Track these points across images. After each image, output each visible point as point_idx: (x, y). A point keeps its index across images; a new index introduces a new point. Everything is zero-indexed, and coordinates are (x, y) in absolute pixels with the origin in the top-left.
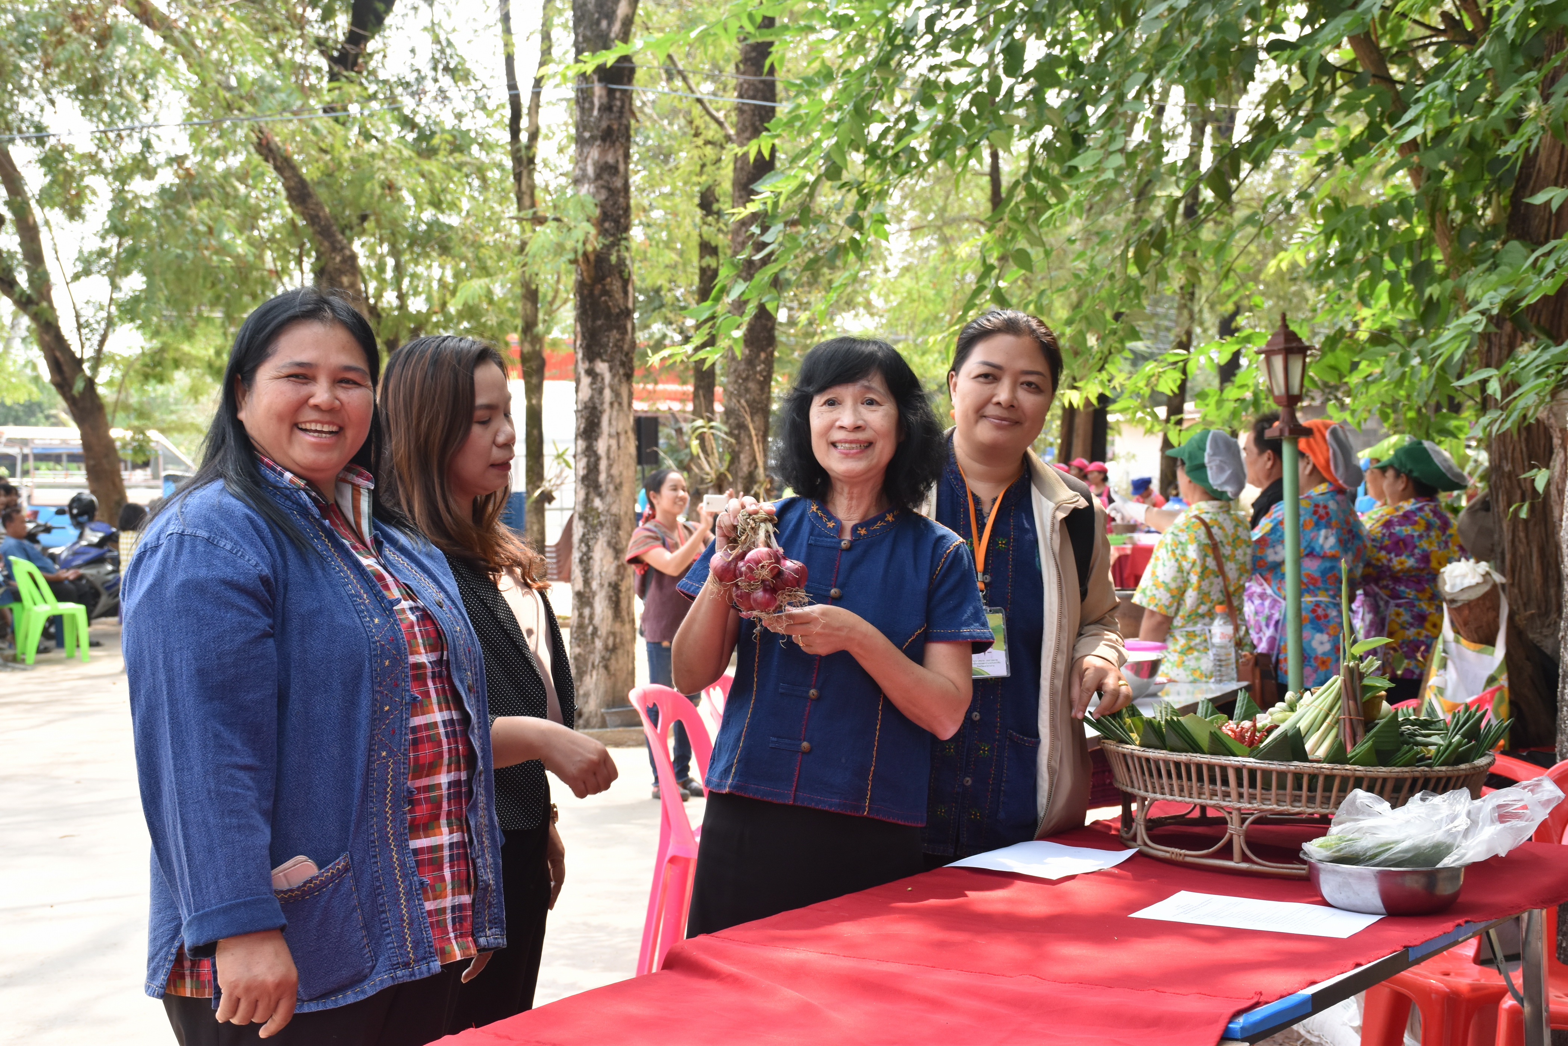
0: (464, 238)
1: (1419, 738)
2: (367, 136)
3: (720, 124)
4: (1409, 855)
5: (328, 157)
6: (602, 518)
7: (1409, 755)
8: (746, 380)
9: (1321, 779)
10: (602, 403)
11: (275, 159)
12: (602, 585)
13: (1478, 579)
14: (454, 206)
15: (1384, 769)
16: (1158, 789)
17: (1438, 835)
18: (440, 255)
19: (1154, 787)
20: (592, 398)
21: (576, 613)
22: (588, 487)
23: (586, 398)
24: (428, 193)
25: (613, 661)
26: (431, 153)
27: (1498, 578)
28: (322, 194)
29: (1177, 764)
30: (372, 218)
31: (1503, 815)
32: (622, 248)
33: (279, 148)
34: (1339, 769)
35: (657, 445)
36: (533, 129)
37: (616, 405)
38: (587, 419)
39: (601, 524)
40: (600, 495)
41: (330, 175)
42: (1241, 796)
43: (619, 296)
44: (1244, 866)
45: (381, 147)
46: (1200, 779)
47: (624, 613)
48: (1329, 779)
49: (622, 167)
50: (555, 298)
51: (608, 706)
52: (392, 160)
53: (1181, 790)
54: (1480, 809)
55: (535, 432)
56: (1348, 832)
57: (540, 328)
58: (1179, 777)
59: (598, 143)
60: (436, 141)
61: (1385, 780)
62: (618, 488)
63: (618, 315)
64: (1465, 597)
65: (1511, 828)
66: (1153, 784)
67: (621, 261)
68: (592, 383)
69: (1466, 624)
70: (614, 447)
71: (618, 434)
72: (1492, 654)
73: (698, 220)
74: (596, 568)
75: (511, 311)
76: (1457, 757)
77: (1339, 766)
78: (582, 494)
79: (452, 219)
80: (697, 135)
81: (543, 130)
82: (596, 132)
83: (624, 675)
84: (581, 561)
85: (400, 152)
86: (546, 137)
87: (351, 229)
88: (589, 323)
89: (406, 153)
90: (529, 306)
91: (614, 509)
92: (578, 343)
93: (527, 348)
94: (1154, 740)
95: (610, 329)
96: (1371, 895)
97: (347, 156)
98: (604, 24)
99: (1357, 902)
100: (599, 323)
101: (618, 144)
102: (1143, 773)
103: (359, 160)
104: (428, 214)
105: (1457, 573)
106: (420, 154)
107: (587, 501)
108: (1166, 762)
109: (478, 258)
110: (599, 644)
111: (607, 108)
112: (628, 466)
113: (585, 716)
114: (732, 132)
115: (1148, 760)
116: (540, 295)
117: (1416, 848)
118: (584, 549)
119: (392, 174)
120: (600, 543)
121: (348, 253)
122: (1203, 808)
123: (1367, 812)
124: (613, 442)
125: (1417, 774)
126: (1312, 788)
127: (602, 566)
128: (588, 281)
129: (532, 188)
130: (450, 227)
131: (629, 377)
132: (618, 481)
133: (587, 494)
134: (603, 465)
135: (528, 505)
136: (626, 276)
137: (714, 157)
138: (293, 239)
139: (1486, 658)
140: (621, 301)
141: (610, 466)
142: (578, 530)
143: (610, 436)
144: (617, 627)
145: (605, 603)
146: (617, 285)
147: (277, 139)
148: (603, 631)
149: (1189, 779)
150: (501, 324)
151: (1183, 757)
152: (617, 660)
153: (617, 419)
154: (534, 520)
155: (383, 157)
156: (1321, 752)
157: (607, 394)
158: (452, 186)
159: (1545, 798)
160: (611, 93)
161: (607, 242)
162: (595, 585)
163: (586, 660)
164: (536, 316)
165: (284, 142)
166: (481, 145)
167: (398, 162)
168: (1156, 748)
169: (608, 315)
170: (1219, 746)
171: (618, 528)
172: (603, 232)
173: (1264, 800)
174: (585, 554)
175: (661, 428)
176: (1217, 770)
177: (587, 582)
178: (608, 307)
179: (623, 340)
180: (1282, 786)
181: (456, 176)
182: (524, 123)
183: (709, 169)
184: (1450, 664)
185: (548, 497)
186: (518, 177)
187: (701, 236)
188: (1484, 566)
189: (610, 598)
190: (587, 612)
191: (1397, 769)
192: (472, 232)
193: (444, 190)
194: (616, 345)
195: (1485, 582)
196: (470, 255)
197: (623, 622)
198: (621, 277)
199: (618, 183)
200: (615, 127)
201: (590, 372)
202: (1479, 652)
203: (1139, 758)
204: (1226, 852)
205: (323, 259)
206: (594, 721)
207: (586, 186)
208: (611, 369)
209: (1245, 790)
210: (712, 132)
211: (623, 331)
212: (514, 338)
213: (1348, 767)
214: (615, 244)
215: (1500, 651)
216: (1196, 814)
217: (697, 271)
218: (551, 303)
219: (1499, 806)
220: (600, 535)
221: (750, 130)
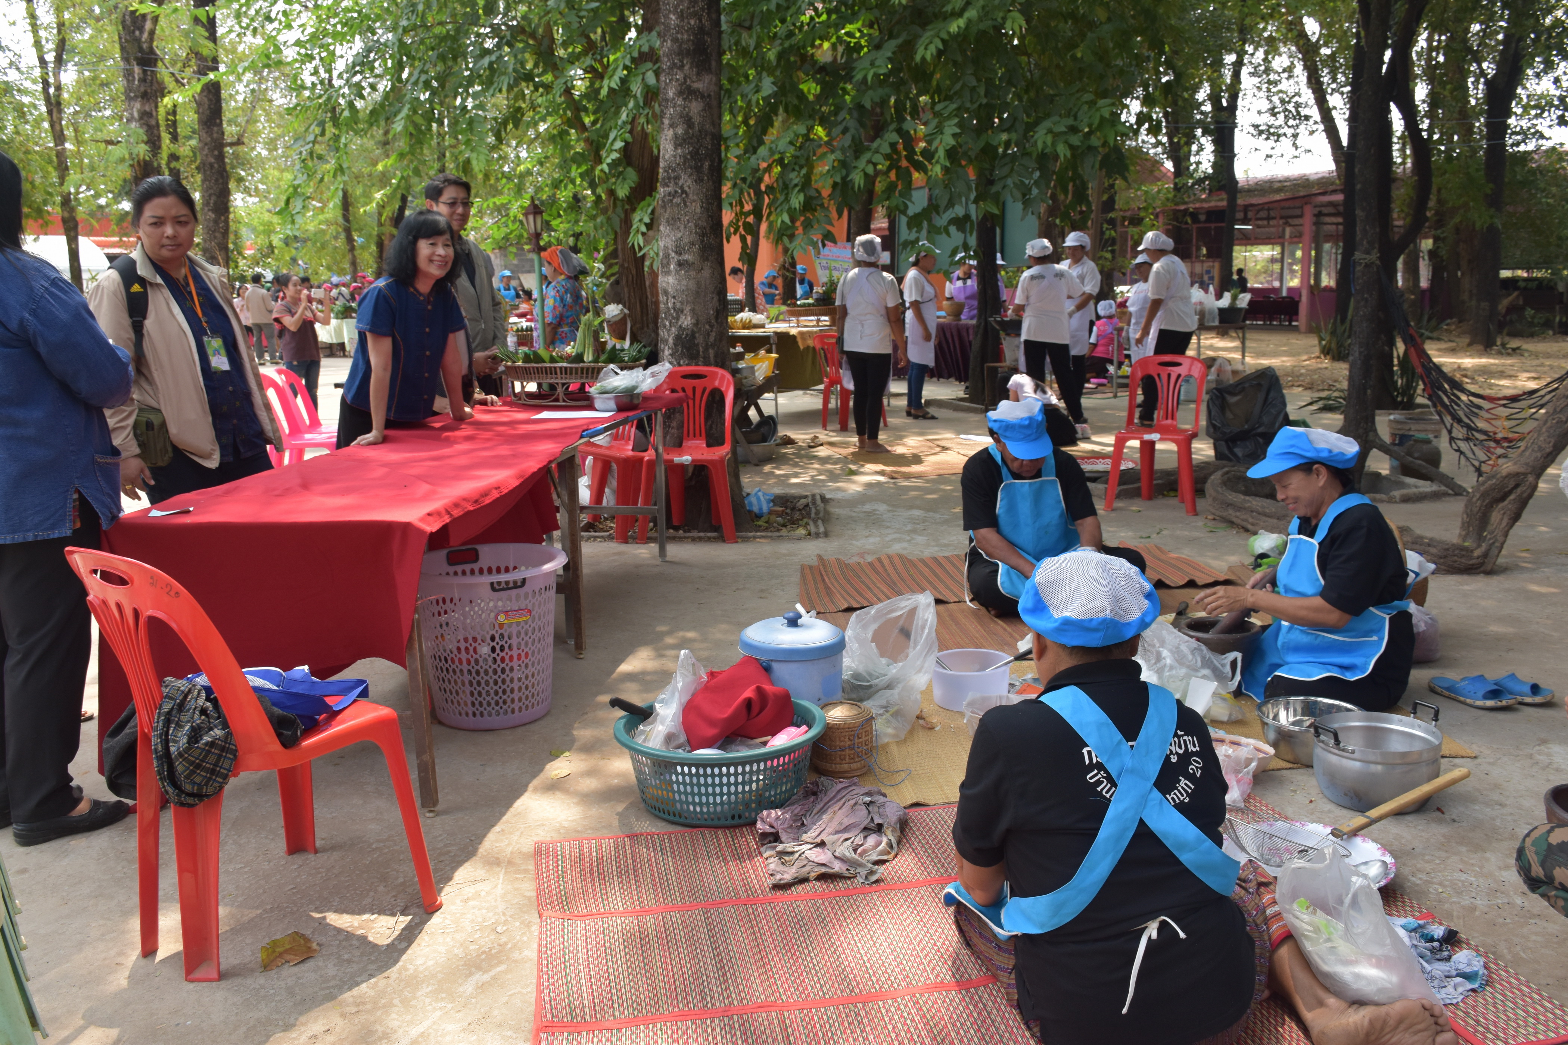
4: (624, 390)
7: (618, 360)
8: (214, 231)
9: (590, 369)
13: (618, 312)
17: (633, 383)
27: (626, 311)
31: (653, 375)
34: (596, 365)
36: (57, 84)
42: (562, 378)
44: (564, 404)
46: (546, 373)
48: (593, 369)
49: (154, 113)
54: (646, 373)
56: (602, 384)
59: (139, 99)
64: (614, 320)
65: (657, 380)
69: (614, 331)
82: (137, 93)
96: (612, 405)
98: (137, 33)
99: (608, 407)
101: (151, 101)
102: (524, 373)
105: (610, 309)
111: (143, 80)
117: (626, 388)
126: (587, 373)
151: (539, 365)
156: (590, 359)
159: (666, 368)
160: (145, 72)
168: (528, 363)
172: (147, 148)
173: (570, 379)
176: (552, 369)
180: (576, 373)
188: (620, 306)
195: (622, 312)
199: (153, 122)
200: (149, 91)
203: (522, 367)
204: (557, 400)
207: (135, 124)
209: (563, 376)
213: (599, 365)
214: (155, 155)
215: (628, 342)
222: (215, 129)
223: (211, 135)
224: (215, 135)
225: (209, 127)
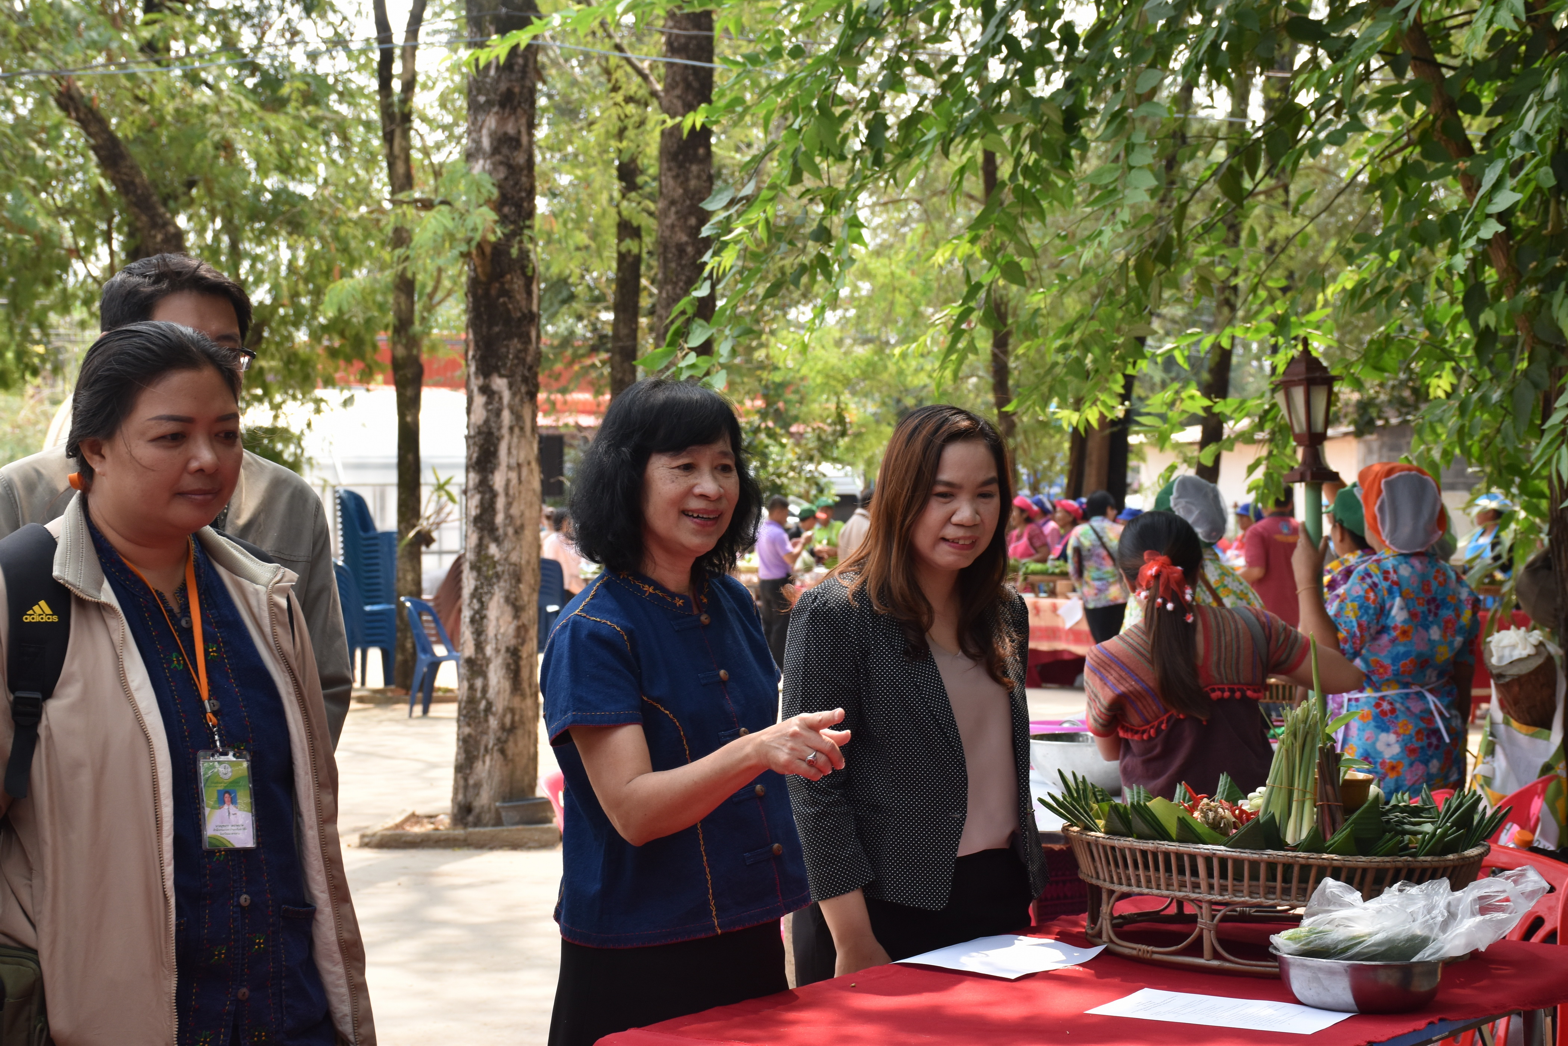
0: (321, 213)
1: (1407, 827)
2: (194, 79)
3: (645, 77)
4: (1383, 948)
5: (146, 108)
6: (499, 569)
7: (1391, 843)
9: (1296, 869)
10: (500, 428)
11: (77, 110)
12: (497, 651)
13: (1529, 651)
14: (307, 171)
15: (1364, 859)
16: (1124, 880)
17: (1418, 930)
18: (290, 234)
19: (1120, 879)
20: (487, 421)
21: (466, 685)
22: (481, 530)
23: (480, 422)
24: (275, 155)
25: (511, 744)
26: (277, 104)
27: (1553, 648)
28: (137, 153)
29: (1144, 853)
30: (201, 184)
31: (1484, 907)
32: (525, 239)
33: (82, 96)
34: (1314, 858)
35: (562, 474)
36: (408, 76)
37: (517, 430)
38: (481, 447)
39: (498, 576)
40: (497, 540)
41: (149, 131)
42: (1211, 887)
43: (520, 296)
44: (1215, 963)
45: (215, 99)
46: (1168, 869)
47: (525, 685)
48: (1305, 868)
49: (524, 139)
50: (436, 289)
51: (504, 800)
52: (230, 114)
53: (1149, 881)
54: (1459, 900)
55: (410, 457)
56: (1320, 924)
57: (417, 327)
58: (1146, 867)
59: (495, 109)
60: (285, 90)
61: (1365, 870)
62: (519, 531)
63: (520, 320)
64: (1515, 671)
65: (1490, 920)
66: (1118, 874)
67: (524, 254)
68: (487, 403)
69: (1516, 702)
70: (514, 481)
71: (519, 465)
72: (1548, 738)
73: (616, 195)
74: (491, 631)
75: (381, 307)
76: (1441, 847)
77: (1315, 855)
78: (474, 539)
79: (307, 189)
80: (615, 89)
81: (420, 78)
82: (492, 96)
83: (524, 761)
84: (473, 621)
85: (239, 103)
86: (424, 86)
87: (176, 198)
88: (485, 330)
89: (247, 105)
90: (403, 299)
91: (514, 558)
92: (471, 353)
93: (401, 351)
94: (1119, 826)
95: (510, 337)
96: (1342, 991)
97: (170, 108)
99: (1328, 999)
100: (497, 329)
101: (520, 111)
102: (1108, 863)
103: (186, 114)
104: (272, 182)
105: (1505, 642)
106: (263, 106)
107: (481, 547)
108: (1132, 851)
109: (336, 237)
110: (493, 722)
111: (506, 67)
112: (531, 505)
113: (476, 811)
114: (659, 87)
115: (1113, 848)
116: (418, 286)
117: (1389, 941)
118: (476, 606)
119: (231, 132)
120: (496, 598)
121: (172, 230)
122: (1180, 903)
123: (1337, 902)
124: (513, 475)
125: (1399, 864)
126: (1286, 879)
127: (498, 627)
128: (483, 278)
129: (407, 149)
130: (304, 198)
131: (532, 395)
132: (518, 522)
133: (481, 539)
134: (500, 503)
135: (400, 548)
136: (530, 274)
137: (636, 119)
138: (100, 209)
139: (1541, 743)
140: (523, 303)
141: (509, 505)
142: (469, 582)
143: (509, 468)
144: (516, 702)
145: (502, 672)
146: (518, 284)
147: (80, 84)
148: (499, 706)
149: (1157, 869)
150: (368, 321)
151: (1149, 845)
152: (516, 743)
153: (518, 447)
154: (408, 567)
155: (217, 111)
157: (506, 415)
158: (305, 145)
159: (1529, 889)
161: (507, 231)
162: (489, 650)
163: (477, 743)
164: (412, 311)
165: (88, 87)
166: (341, 94)
167: (239, 117)
168: (1123, 835)
169: (508, 320)
170: (1188, 833)
171: (519, 581)
172: (503, 220)
173: (1235, 892)
174: (477, 612)
175: (566, 450)
176: (1186, 858)
177: (479, 647)
178: (508, 311)
179: (525, 350)
180: (1254, 877)
181: (310, 134)
182: (397, 67)
183: (631, 133)
184: (1499, 750)
185: (425, 539)
186: (388, 138)
187: (619, 213)
188: (1537, 636)
189: (508, 666)
190: (479, 683)
191: (1378, 859)
192: (331, 205)
193: (297, 153)
194: (516, 357)
195: (1538, 654)
196: (327, 233)
197: (523, 696)
198: (524, 274)
199: (520, 159)
200: (517, 90)
201: (485, 390)
202: (1532, 735)
203: (1104, 846)
204: (1196, 949)
205: (139, 236)
206: (486, 817)
207: (481, 162)
208: (511, 386)
209: (1216, 881)
210: (634, 85)
211: (526, 339)
212: (383, 338)
213: (1325, 856)
214: (517, 232)
215: (1556, 736)
216: (1173, 910)
217: (615, 255)
218: (431, 296)
219: (1481, 898)
220: (496, 589)
221: (681, 85)
222: (695, 168)
223: (684, 183)
224: (693, 183)
225: (681, 166)
